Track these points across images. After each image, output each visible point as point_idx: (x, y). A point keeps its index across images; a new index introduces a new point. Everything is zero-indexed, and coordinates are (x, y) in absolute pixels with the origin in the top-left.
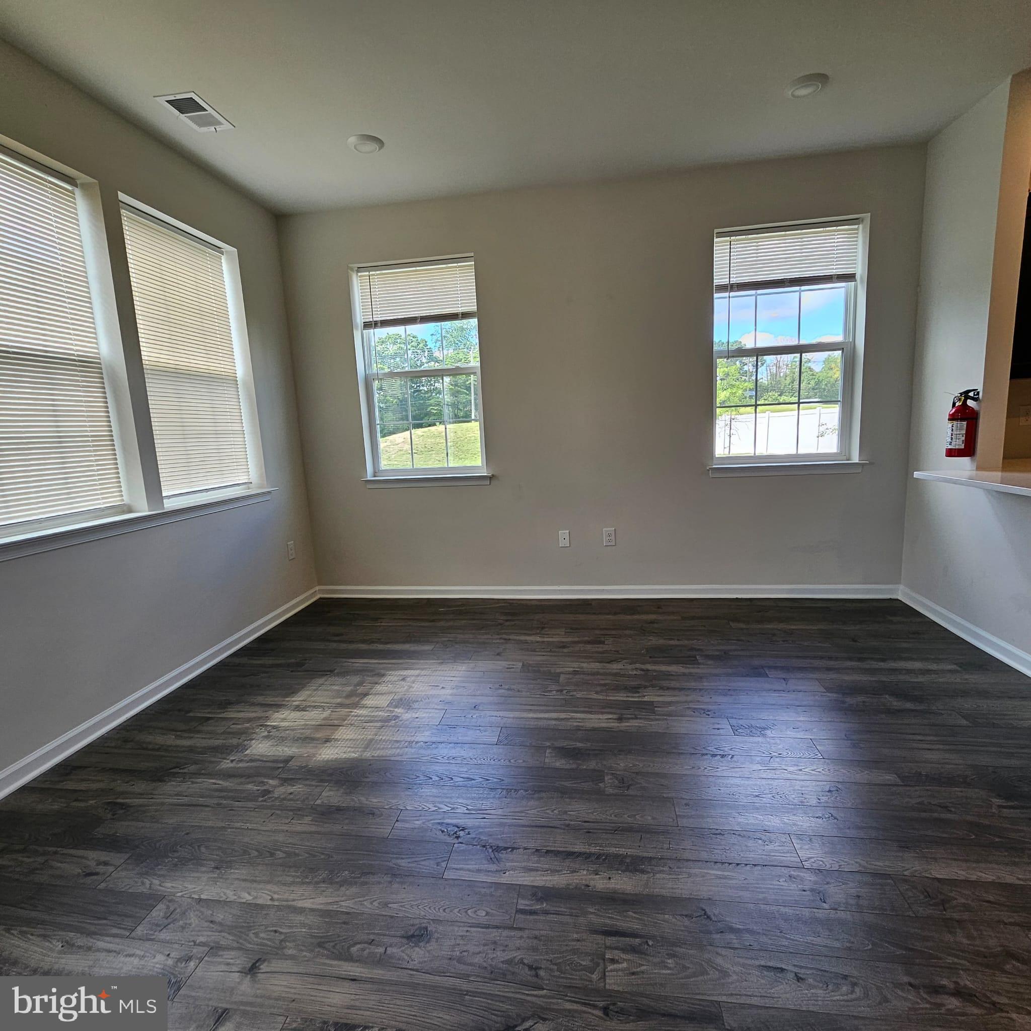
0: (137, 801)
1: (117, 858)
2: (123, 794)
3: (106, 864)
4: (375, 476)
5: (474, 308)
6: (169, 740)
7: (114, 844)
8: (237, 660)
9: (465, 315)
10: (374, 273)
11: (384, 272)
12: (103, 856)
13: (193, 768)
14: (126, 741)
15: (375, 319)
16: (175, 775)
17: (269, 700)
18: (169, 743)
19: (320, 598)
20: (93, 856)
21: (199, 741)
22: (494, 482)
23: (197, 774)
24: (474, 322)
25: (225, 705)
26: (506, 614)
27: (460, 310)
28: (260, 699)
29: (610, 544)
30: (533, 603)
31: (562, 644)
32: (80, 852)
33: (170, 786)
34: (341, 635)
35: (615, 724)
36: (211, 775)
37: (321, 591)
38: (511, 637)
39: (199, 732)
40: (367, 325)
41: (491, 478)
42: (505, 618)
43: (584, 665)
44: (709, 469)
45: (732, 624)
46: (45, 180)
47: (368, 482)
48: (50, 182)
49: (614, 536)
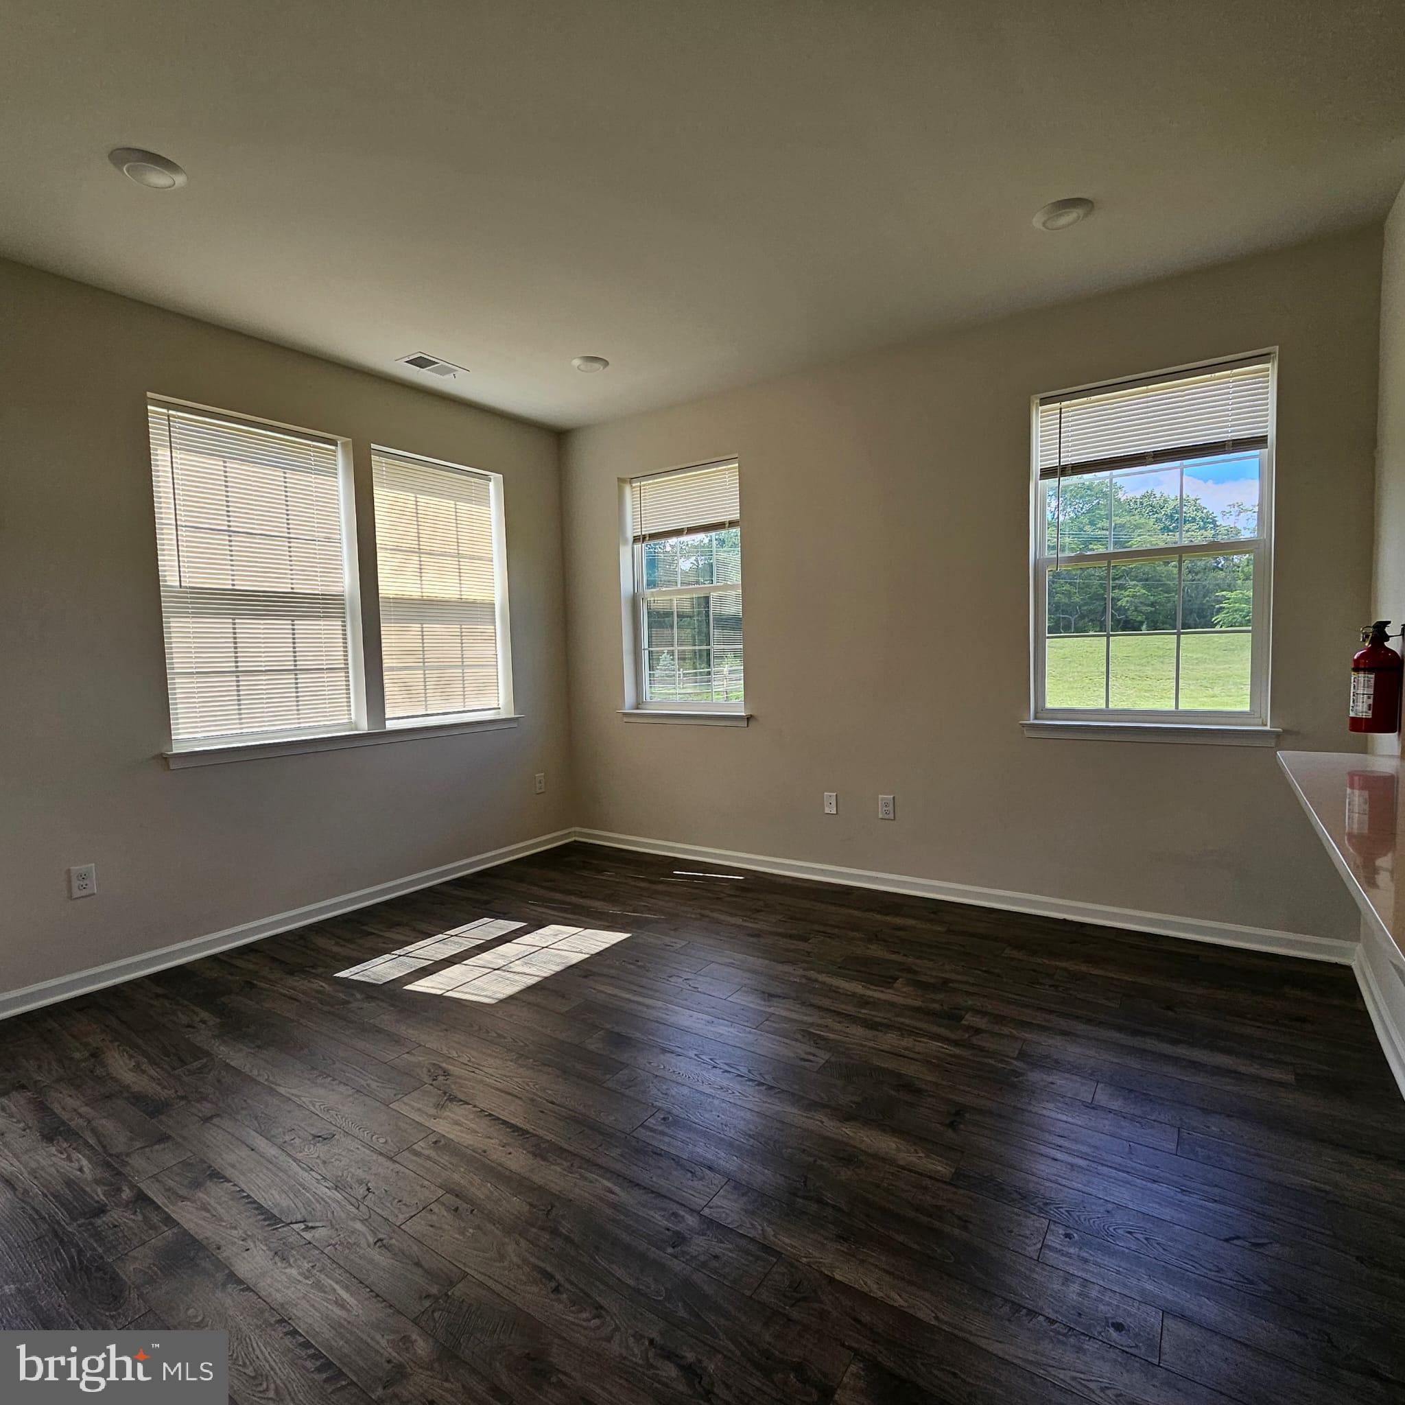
4: (638, 708)
5: (736, 516)
6: (329, 944)
8: (443, 889)
9: (732, 524)
10: (645, 483)
11: (656, 481)
15: (643, 533)
17: (428, 930)
19: (575, 841)
21: (344, 950)
22: (752, 723)
24: (736, 531)
26: (737, 888)
27: (726, 518)
28: (423, 927)
29: (887, 817)
31: (757, 932)
37: (576, 833)
38: (707, 912)
39: (354, 943)
40: (638, 538)
41: (749, 718)
44: (1023, 725)
45: (1007, 951)
46: (309, 445)
47: (625, 714)
48: (314, 447)
49: (892, 806)
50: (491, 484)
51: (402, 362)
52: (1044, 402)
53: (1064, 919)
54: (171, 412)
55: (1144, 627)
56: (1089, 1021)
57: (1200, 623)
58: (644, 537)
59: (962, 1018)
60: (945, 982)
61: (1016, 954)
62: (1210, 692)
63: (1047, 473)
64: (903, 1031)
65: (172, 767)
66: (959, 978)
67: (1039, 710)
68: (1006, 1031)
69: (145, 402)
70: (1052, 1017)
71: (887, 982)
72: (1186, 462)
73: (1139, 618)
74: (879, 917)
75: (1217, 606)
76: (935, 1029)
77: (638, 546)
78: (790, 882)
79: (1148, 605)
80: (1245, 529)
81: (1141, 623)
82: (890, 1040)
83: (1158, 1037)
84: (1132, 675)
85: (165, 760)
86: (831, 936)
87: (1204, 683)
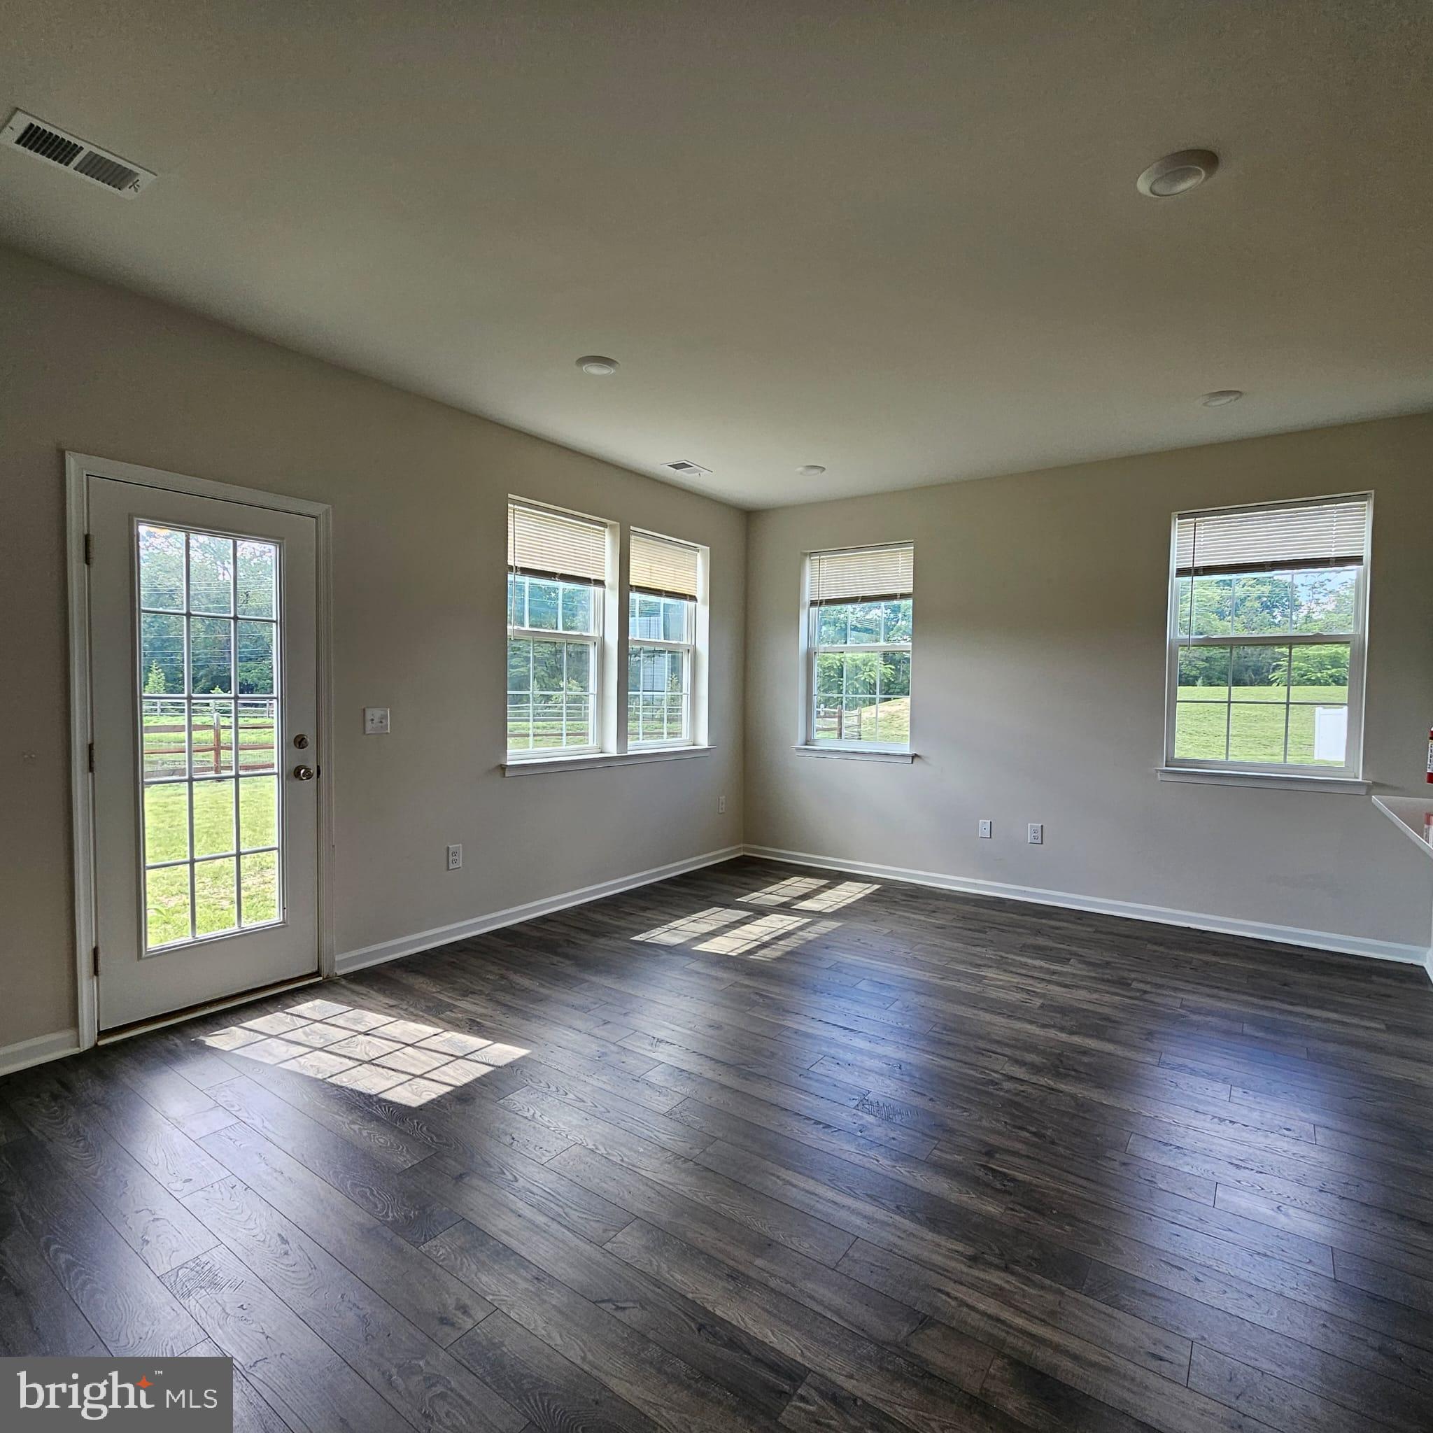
0: (582, 943)
1: (568, 962)
2: (574, 937)
3: (562, 963)
4: (806, 745)
5: (911, 590)
6: (606, 919)
7: (566, 956)
8: (661, 886)
9: (904, 596)
10: (824, 557)
11: (834, 556)
12: (559, 959)
13: (617, 936)
14: (580, 914)
16: (605, 936)
17: (676, 913)
18: (605, 920)
19: (744, 855)
20: (555, 959)
21: (622, 923)
22: (916, 760)
23: (619, 939)
24: (910, 602)
25: (645, 909)
26: (906, 895)
27: (899, 591)
28: (670, 911)
29: (1035, 841)
30: (943, 892)
32: (548, 955)
33: (602, 941)
34: (748, 884)
35: (938, 981)
36: (624, 940)
37: (745, 849)
39: (625, 919)
40: (813, 603)
41: (914, 757)
42: (904, 898)
43: (947, 943)
44: (1157, 771)
45: (1148, 946)
46: (590, 528)
47: (797, 749)
48: (593, 529)
49: (1040, 833)
50: (699, 554)
51: (666, 466)
52: (1181, 517)
53: (1189, 928)
54: (516, 507)
55: (1200, 681)
56: (1227, 990)
57: (1256, 680)
58: (821, 602)
59: (1131, 985)
60: (1108, 963)
61: (1156, 948)
62: (1269, 751)
63: (1182, 572)
64: (1089, 989)
65: (507, 775)
66: (1117, 961)
67: (1169, 759)
68: (1164, 992)
69: (507, 500)
70: (1199, 987)
71: (1065, 961)
72: (1295, 571)
73: (1194, 673)
74: (1034, 920)
75: (1275, 664)
76: (1113, 990)
77: (814, 610)
78: (948, 893)
79: (1203, 660)
80: (1303, 585)
81: (1196, 678)
82: (1082, 994)
83: (1282, 1001)
84: (1189, 730)
85: (503, 768)
86: (1003, 931)
87: (1263, 741)
